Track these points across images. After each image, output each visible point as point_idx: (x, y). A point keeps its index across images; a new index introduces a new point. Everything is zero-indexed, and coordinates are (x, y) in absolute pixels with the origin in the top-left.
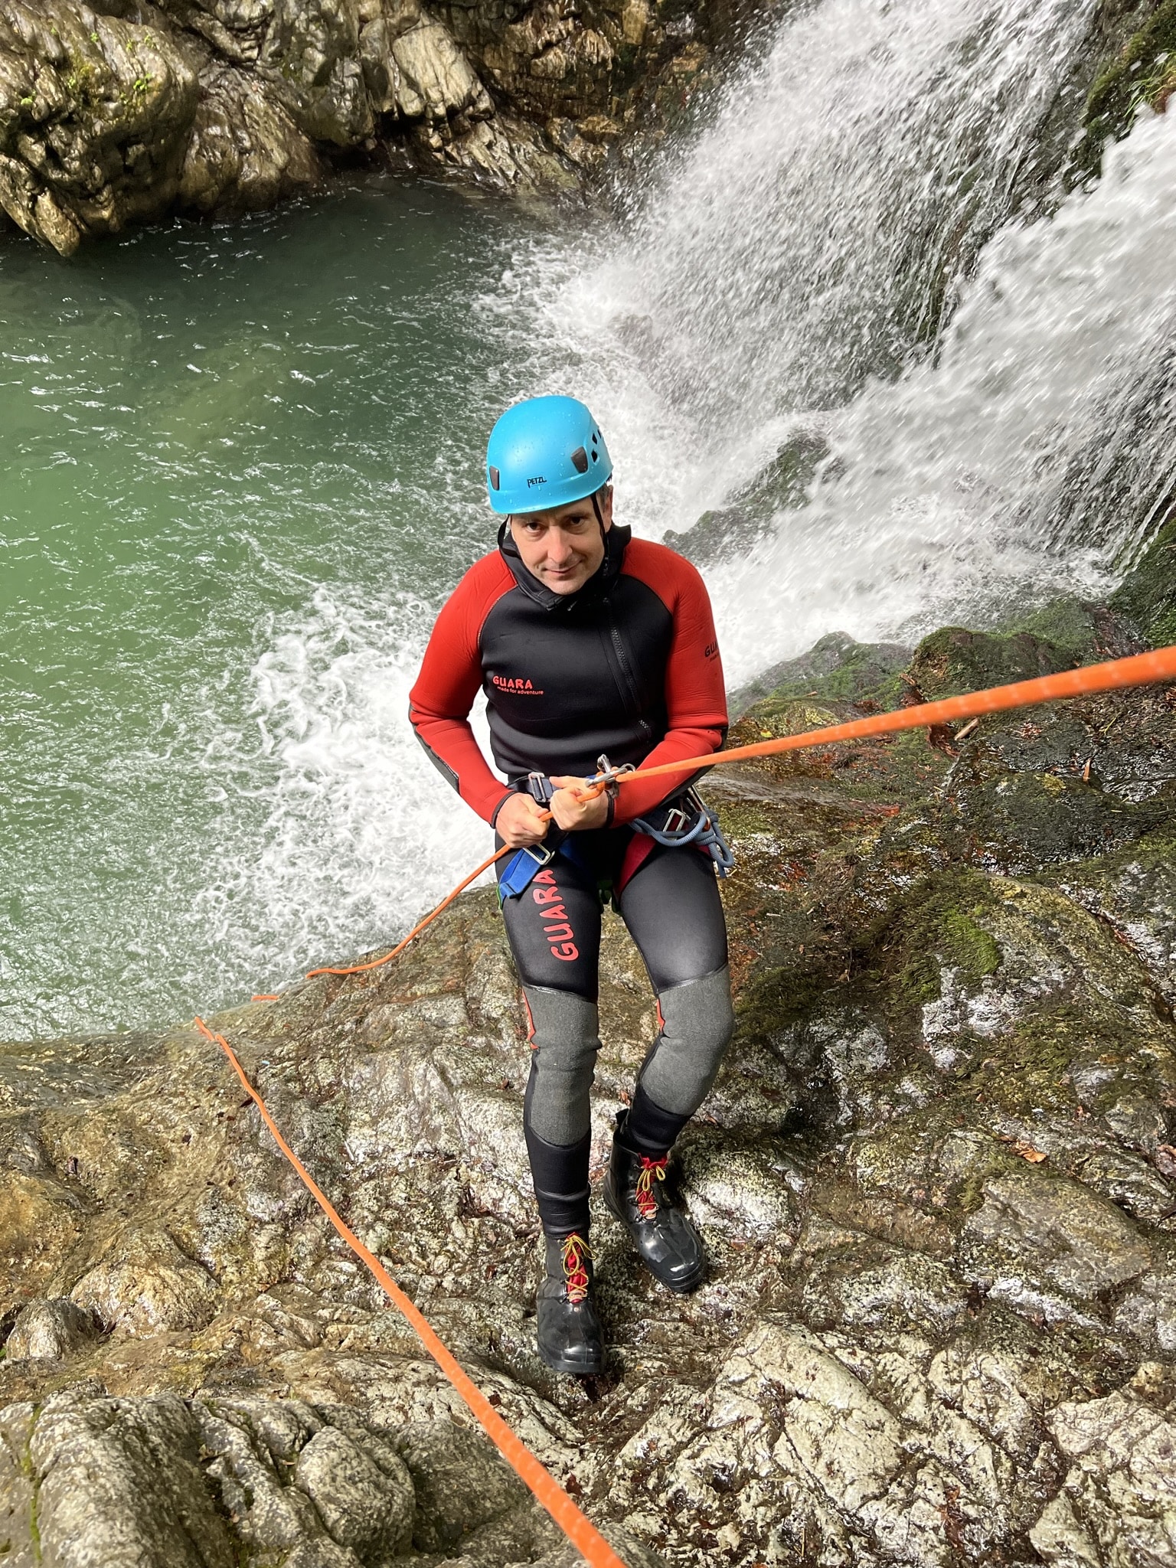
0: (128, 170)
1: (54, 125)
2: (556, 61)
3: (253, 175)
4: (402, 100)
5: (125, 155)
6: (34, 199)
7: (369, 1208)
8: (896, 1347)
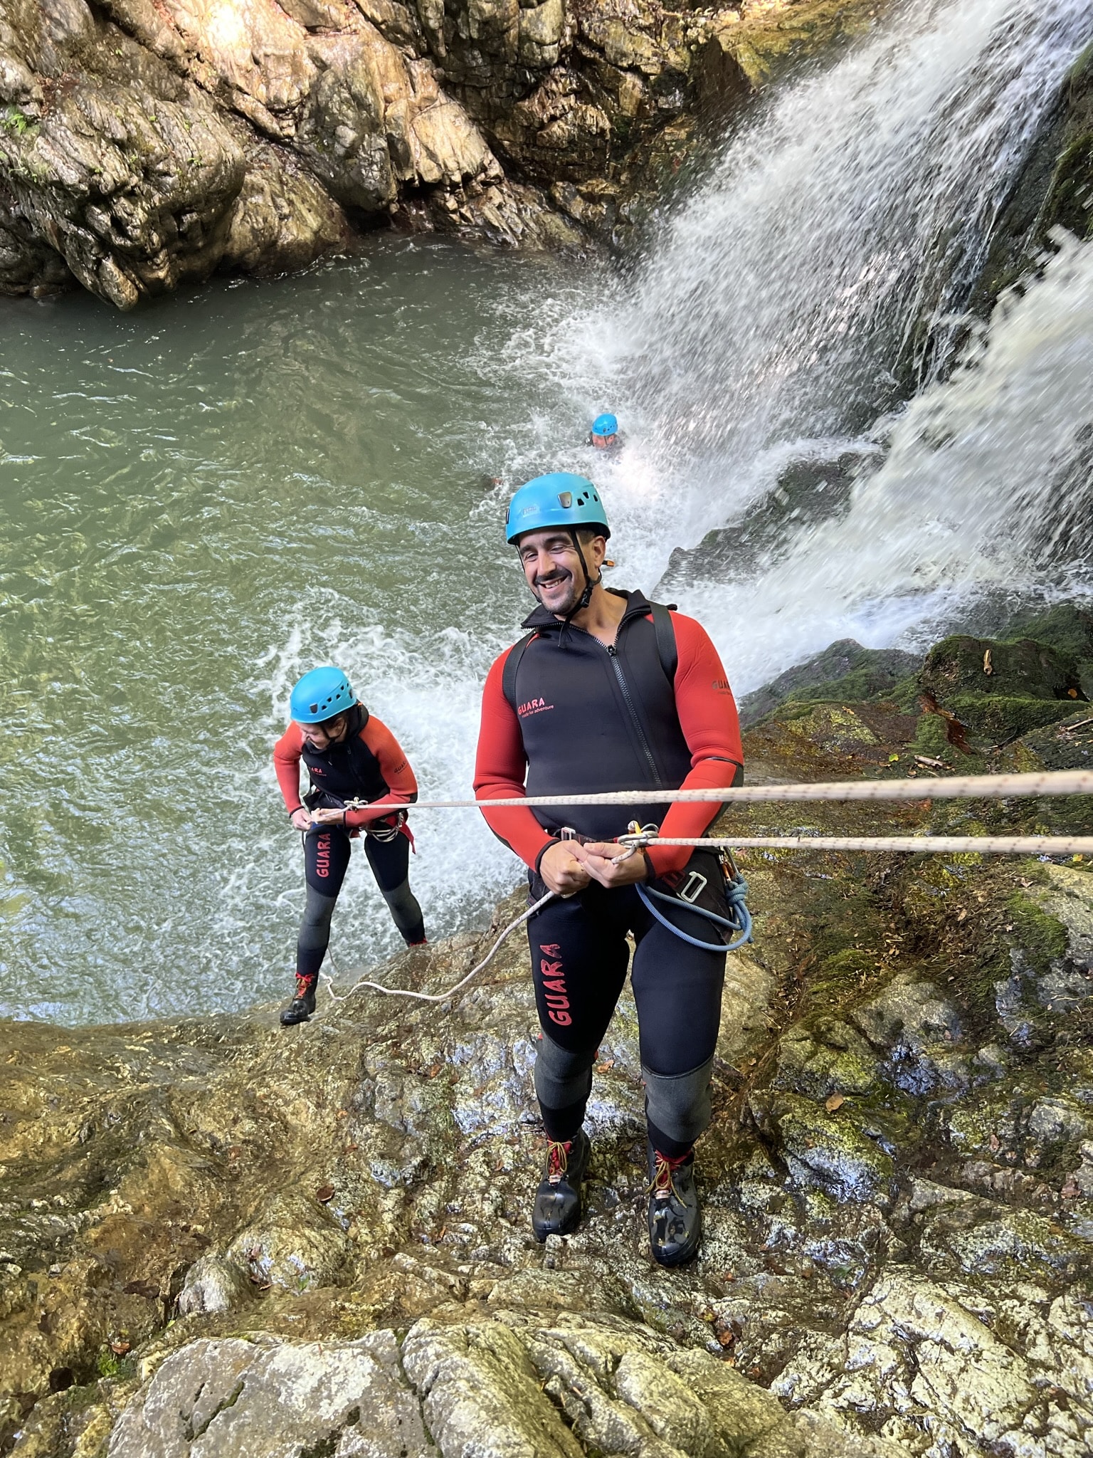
0: (182, 236)
1: (118, 198)
2: (559, 132)
3: (291, 238)
4: (422, 171)
5: (180, 222)
6: (98, 262)
7: (481, 1174)
8: (1014, 1295)
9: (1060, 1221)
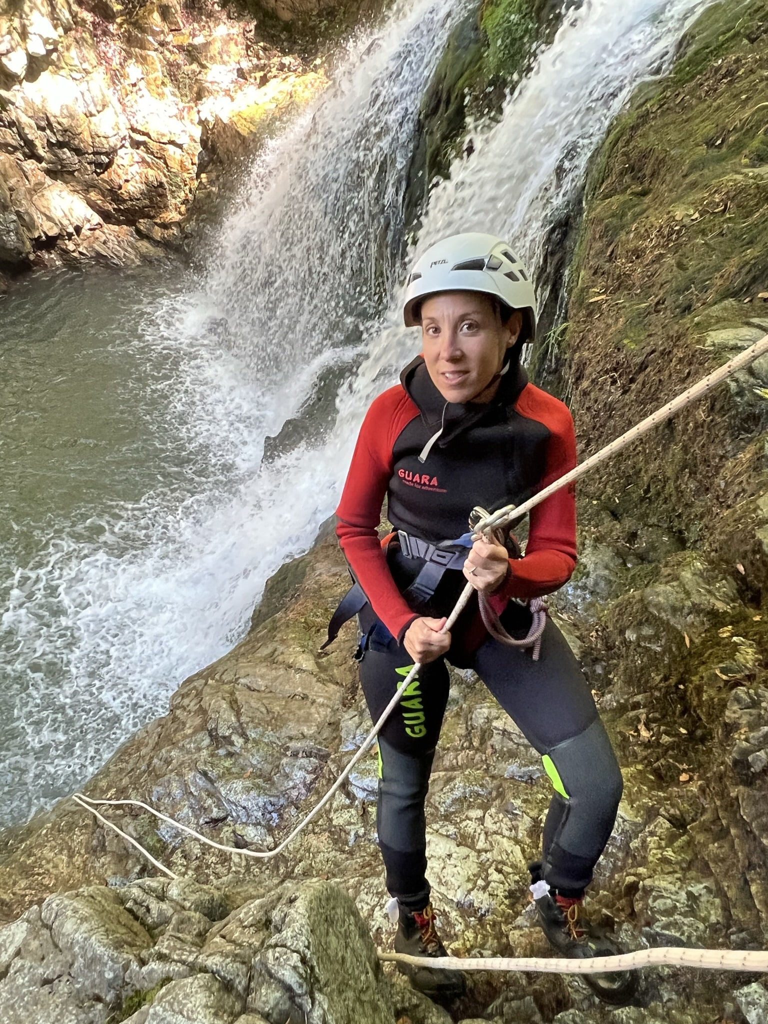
4: (45, 229)
7: (181, 865)
8: (468, 818)
9: (487, 770)
